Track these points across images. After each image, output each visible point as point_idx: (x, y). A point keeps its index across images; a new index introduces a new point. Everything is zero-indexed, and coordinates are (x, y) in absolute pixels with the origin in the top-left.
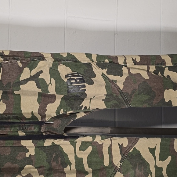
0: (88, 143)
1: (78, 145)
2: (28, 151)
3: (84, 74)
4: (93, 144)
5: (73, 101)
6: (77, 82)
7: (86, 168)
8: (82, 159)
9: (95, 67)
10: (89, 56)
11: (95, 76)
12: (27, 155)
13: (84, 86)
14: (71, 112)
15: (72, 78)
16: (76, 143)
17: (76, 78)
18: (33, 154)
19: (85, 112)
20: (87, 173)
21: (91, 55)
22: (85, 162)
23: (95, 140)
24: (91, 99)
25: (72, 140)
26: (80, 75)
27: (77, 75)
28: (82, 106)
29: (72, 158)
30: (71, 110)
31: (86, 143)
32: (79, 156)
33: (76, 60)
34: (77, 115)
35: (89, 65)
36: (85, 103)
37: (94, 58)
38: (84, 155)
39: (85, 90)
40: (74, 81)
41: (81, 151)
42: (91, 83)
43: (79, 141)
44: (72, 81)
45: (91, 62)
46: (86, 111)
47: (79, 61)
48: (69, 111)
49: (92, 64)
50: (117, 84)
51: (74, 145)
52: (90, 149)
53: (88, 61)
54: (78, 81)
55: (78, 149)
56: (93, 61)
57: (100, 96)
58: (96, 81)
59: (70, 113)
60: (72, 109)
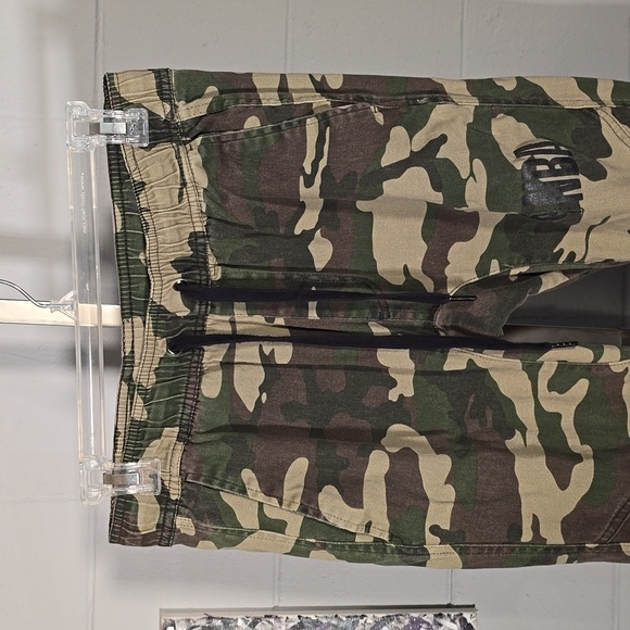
0: (578, 369)
1: (547, 372)
2: (394, 383)
3: (574, 146)
4: (594, 371)
5: (532, 234)
6: (553, 172)
7: (574, 442)
8: (559, 416)
9: (607, 118)
10: (588, 86)
11: (608, 152)
12: (393, 396)
13: (577, 184)
14: (524, 269)
15: (536, 157)
16: (541, 364)
17: (549, 157)
18: (409, 393)
19: (565, 273)
20: (578, 458)
21: (594, 82)
22: (567, 424)
23: (602, 360)
24: (590, 229)
25: (530, 357)
26: (562, 148)
27: (553, 147)
28: (561, 251)
29: (525, 413)
30: (524, 265)
31: (573, 366)
32: (548, 407)
33: (547, 101)
34: (544, 278)
35: (589, 115)
36: (571, 242)
37: (605, 92)
38: (565, 405)
39: (580, 197)
40: (546, 168)
41: (555, 394)
42: (598, 174)
43: (550, 360)
44: (539, 168)
45: (594, 105)
46: (573, 267)
47: (555, 103)
48: (518, 265)
49: (599, 111)
51: (532, 371)
52: (581, 387)
53: (583, 101)
54: (558, 167)
55: (542, 384)
56: (602, 104)
57: (625, 216)
58: (612, 167)
59: (520, 275)
60: (528, 262)
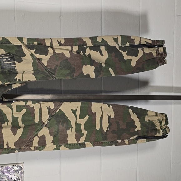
0: (22, 107)
1: (14, 108)
3: (16, 54)
4: (26, 107)
5: (9, 75)
6: (8, 61)
7: (20, 124)
8: (18, 118)
9: (25, 48)
10: (20, 39)
11: (25, 55)
14: (8, 83)
15: (4, 57)
16: (12, 106)
17: (7, 57)
19: (20, 83)
20: (20, 128)
21: (22, 38)
22: (20, 120)
23: (27, 104)
24: (23, 74)
25: (9, 104)
26: (11, 55)
27: (9, 55)
28: (16, 79)
29: (9, 117)
30: (8, 82)
31: (20, 106)
32: (15, 116)
34: (13, 85)
35: (20, 47)
36: (18, 77)
37: (25, 41)
38: (19, 116)
39: (15, 67)
40: (6, 60)
41: (18, 112)
42: (20, 61)
43: (14, 105)
44: (4, 60)
45: (22, 44)
46: (21, 82)
47: (12, 44)
48: (6, 82)
49: (22, 46)
50: (43, 61)
51: (11, 107)
52: (24, 111)
53: (19, 43)
54: (9, 60)
55: (15, 110)
56: (24, 43)
57: (28, 71)
58: (25, 59)
59: (7, 84)
60: (9, 81)
